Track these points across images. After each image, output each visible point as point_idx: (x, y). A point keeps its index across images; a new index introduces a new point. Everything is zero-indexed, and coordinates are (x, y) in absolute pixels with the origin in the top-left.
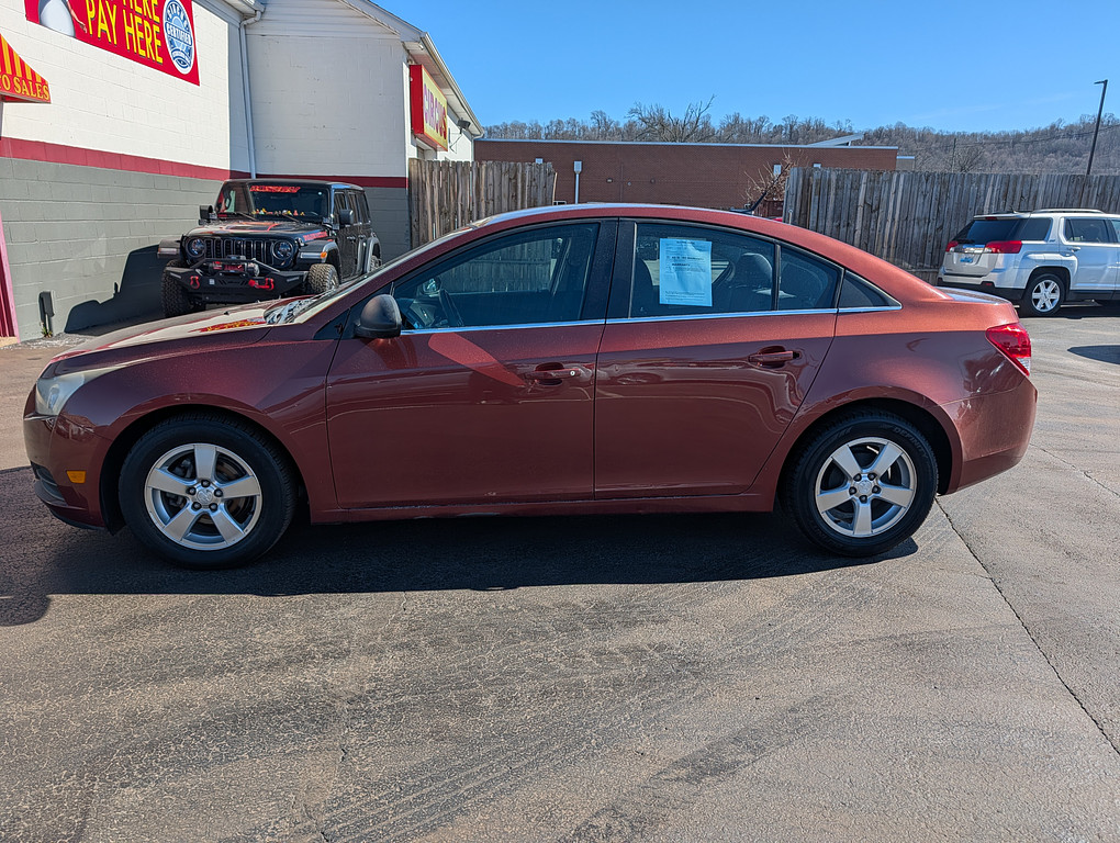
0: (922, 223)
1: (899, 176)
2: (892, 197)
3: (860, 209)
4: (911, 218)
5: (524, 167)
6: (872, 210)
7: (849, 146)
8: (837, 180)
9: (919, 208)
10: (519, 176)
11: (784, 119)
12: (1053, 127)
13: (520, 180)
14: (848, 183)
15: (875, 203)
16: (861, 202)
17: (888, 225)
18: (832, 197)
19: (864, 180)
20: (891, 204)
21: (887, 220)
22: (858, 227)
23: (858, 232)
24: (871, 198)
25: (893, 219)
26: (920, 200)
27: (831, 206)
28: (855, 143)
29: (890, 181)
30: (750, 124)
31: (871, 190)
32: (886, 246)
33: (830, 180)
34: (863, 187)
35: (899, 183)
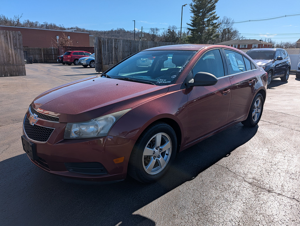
0: (127, 52)
1: (121, 40)
2: (120, 46)
3: (113, 49)
4: (125, 51)
5: (9, 32)
6: (116, 49)
7: (73, 32)
8: (107, 41)
9: (126, 48)
10: (8, 35)
11: (44, 23)
12: (112, 30)
13: (8, 37)
14: (110, 42)
15: (117, 47)
16: (113, 47)
17: (120, 53)
18: (107, 45)
19: (113, 41)
20: (120, 47)
21: (120, 52)
22: (114, 53)
23: (114, 55)
24: (116, 46)
25: (121, 51)
26: (126, 46)
27: (107, 48)
28: (75, 31)
29: (119, 41)
30: (33, 23)
31: (115, 44)
32: (120, 58)
33: (105, 41)
34: (113, 43)
35: (121, 42)
